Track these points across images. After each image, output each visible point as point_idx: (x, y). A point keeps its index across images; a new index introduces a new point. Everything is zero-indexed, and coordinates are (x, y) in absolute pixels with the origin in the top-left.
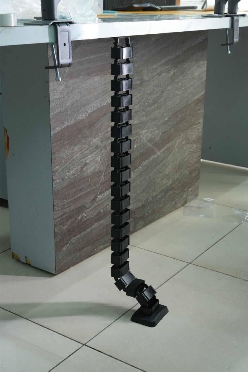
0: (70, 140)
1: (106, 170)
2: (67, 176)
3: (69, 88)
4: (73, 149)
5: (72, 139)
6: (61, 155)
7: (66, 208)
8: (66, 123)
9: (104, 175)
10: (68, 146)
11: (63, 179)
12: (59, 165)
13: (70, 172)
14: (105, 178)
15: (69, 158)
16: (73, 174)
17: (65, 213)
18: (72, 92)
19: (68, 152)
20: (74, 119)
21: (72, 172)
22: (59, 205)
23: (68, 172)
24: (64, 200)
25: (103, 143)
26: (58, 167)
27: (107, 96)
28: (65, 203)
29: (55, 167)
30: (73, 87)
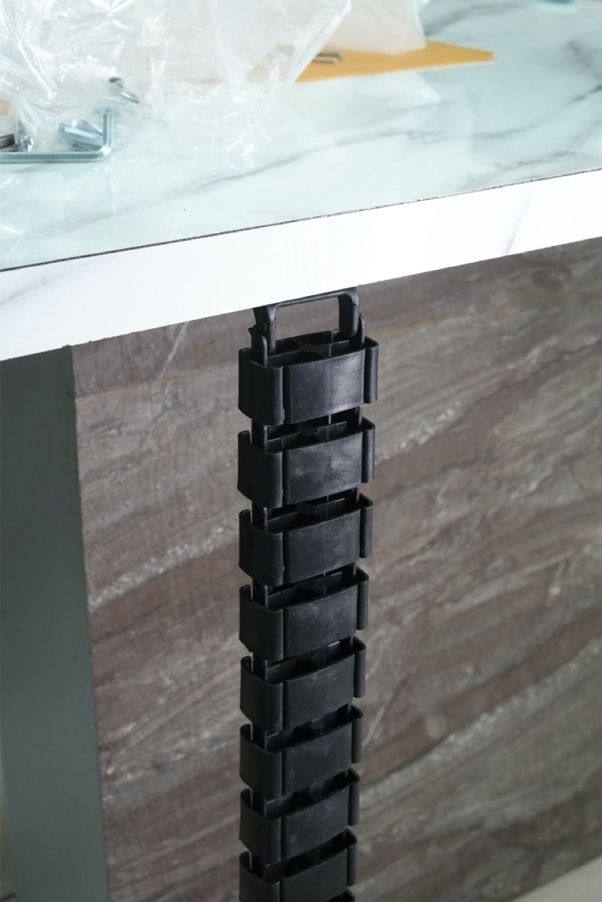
0: (200, 613)
1: (394, 700)
2: (179, 751)
3: (195, 405)
4: (214, 648)
5: (208, 609)
6: (149, 680)
7: (175, 867)
8: (174, 553)
9: (385, 719)
10: (187, 638)
11: (158, 767)
12: (137, 719)
13: (197, 735)
14: (386, 731)
15: (191, 683)
16: (215, 740)
17: (173, 886)
18: (209, 423)
19: (186, 663)
20: (220, 530)
21: (206, 734)
22: (135, 864)
23: (186, 736)
24: (162, 840)
25: (383, 601)
26: (129, 728)
27: (411, 416)
28: (171, 849)
29: (114, 729)
30: (217, 400)
